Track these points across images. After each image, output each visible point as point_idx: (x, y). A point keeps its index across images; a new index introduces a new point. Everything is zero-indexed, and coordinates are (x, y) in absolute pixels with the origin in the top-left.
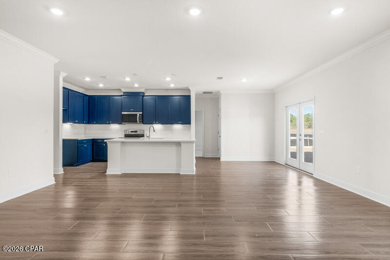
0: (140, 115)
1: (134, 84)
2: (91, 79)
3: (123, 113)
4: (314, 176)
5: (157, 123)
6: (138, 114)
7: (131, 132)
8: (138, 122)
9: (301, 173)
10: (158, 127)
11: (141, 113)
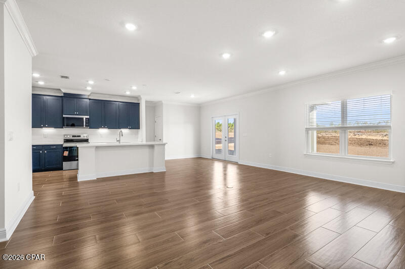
0: (86, 118)
1: (86, 87)
2: (41, 75)
3: (64, 116)
4: (239, 163)
5: (105, 128)
6: (85, 117)
7: (73, 136)
8: (84, 127)
9: (226, 162)
10: (103, 131)
11: (88, 117)
